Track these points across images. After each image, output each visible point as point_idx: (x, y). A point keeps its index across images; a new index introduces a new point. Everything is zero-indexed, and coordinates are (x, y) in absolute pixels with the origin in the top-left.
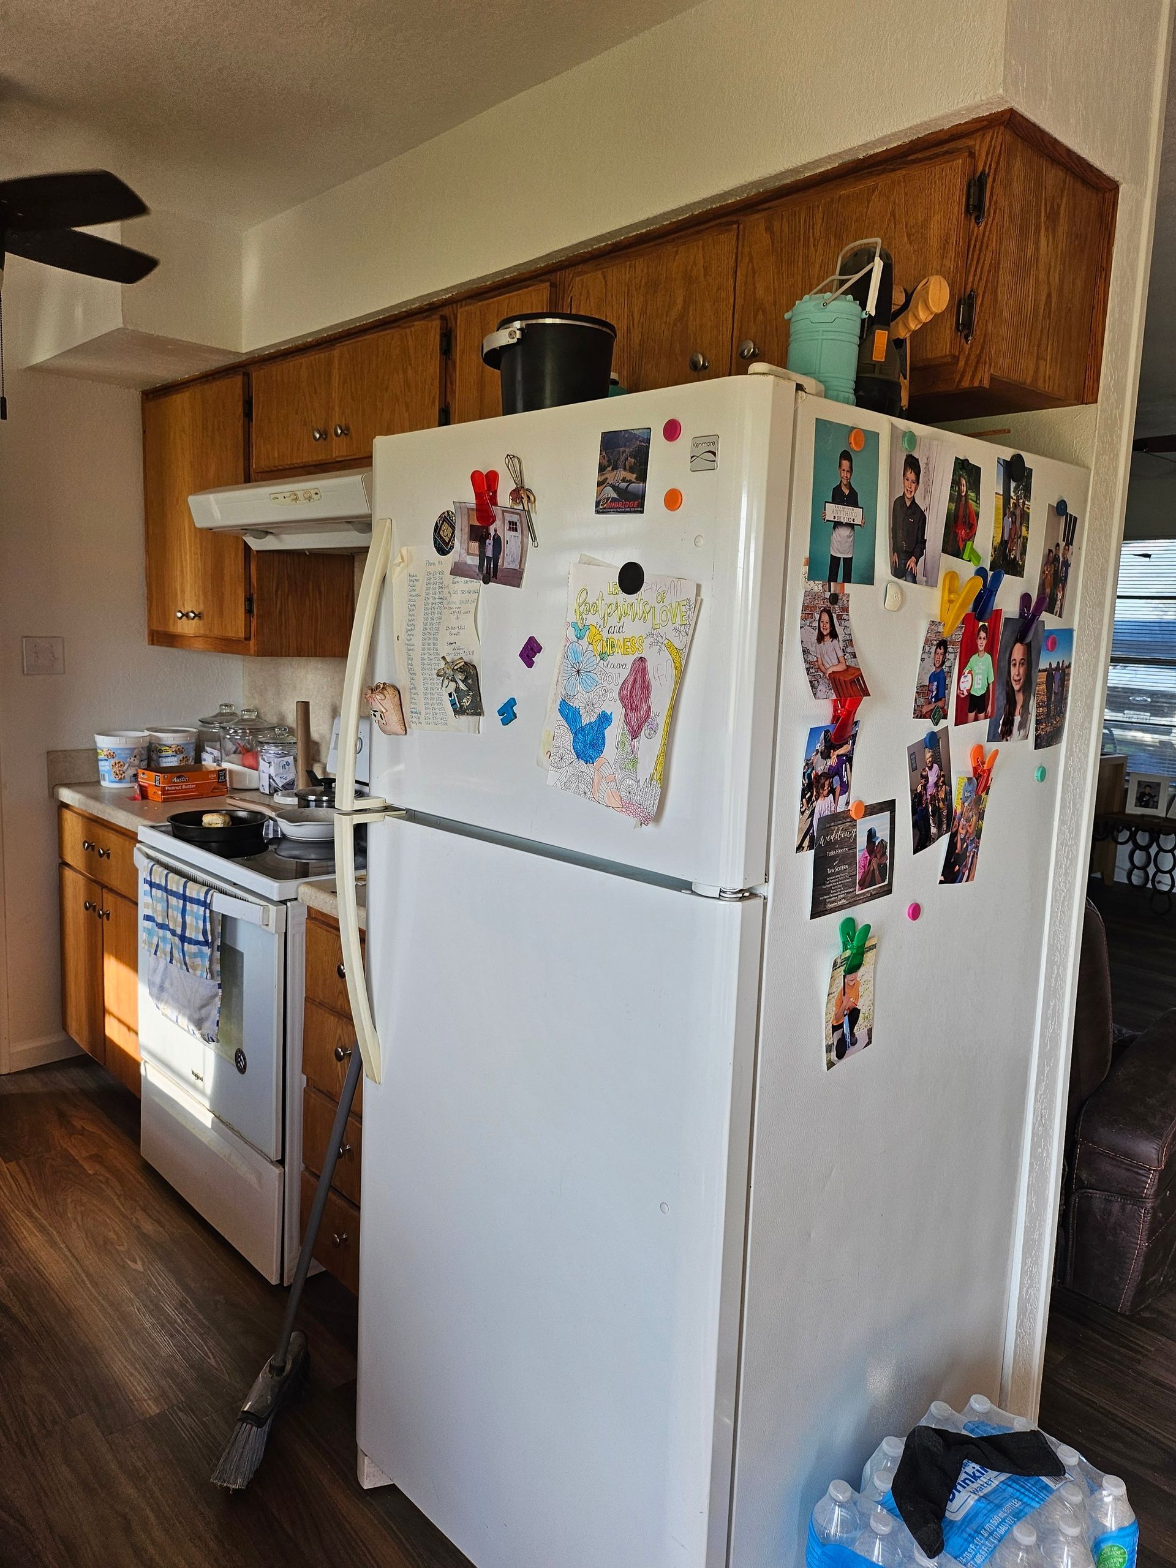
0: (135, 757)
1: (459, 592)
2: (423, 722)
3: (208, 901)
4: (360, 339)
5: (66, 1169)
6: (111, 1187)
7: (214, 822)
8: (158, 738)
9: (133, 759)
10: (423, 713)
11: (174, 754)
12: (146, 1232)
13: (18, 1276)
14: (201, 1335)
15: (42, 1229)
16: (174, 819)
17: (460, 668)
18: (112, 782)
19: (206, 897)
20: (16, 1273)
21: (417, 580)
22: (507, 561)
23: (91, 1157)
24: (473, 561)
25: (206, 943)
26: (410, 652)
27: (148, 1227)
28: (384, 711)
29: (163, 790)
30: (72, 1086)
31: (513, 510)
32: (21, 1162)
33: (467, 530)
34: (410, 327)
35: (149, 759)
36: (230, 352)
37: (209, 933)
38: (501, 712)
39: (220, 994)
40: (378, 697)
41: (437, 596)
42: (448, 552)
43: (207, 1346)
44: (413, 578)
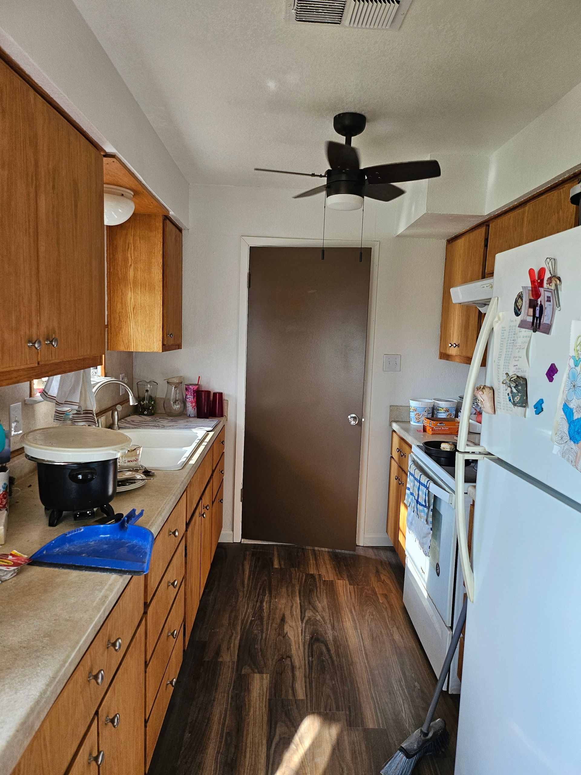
0: (426, 411)
1: (522, 337)
2: (502, 408)
3: (428, 486)
4: (538, 199)
5: (372, 596)
6: (387, 611)
7: (446, 447)
8: (438, 404)
9: (424, 412)
10: (502, 403)
11: (444, 412)
12: (395, 639)
13: (338, 637)
14: (403, 700)
15: (354, 621)
16: (426, 443)
17: (515, 380)
18: (415, 422)
19: (427, 484)
20: (338, 635)
21: (505, 330)
22: (545, 320)
23: (383, 594)
24: (530, 319)
25: (425, 506)
26: (499, 369)
27: (397, 637)
28: (482, 400)
29: (432, 428)
30: (386, 559)
31: (548, 290)
32: (355, 587)
33: (528, 302)
34: (563, 188)
35: (433, 413)
36: (481, 216)
37: (427, 502)
38: (536, 407)
39: (432, 533)
40: (480, 393)
41: (512, 339)
42: (520, 315)
43: (404, 706)
44: (503, 329)
